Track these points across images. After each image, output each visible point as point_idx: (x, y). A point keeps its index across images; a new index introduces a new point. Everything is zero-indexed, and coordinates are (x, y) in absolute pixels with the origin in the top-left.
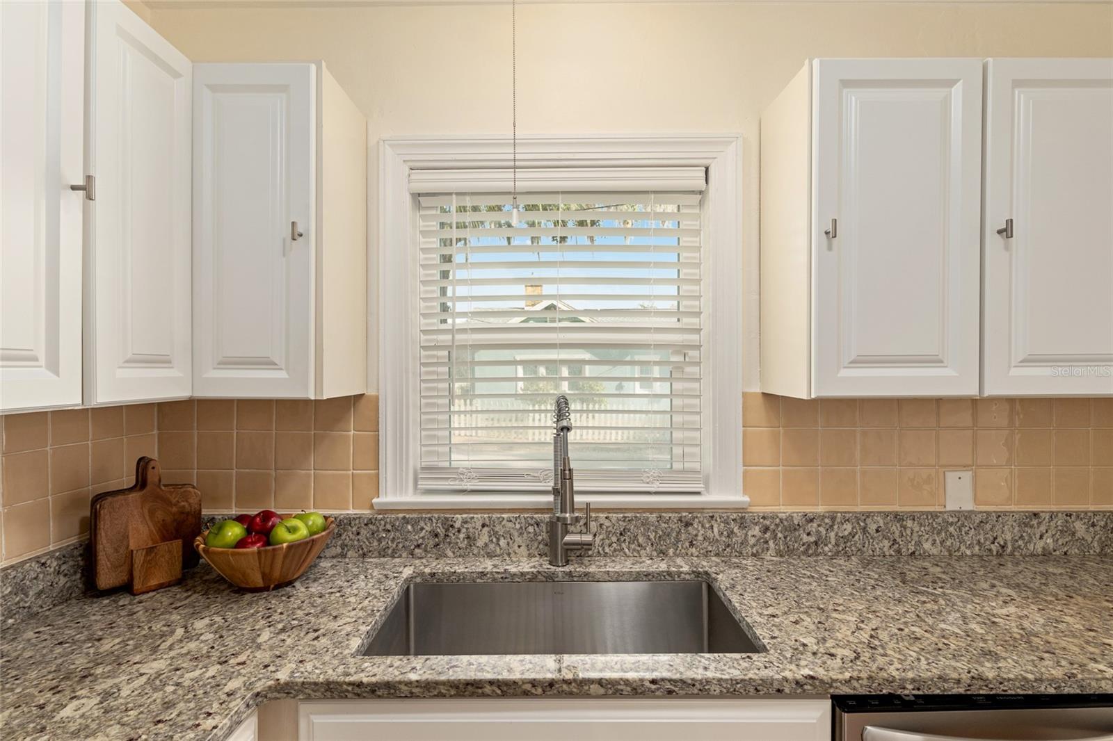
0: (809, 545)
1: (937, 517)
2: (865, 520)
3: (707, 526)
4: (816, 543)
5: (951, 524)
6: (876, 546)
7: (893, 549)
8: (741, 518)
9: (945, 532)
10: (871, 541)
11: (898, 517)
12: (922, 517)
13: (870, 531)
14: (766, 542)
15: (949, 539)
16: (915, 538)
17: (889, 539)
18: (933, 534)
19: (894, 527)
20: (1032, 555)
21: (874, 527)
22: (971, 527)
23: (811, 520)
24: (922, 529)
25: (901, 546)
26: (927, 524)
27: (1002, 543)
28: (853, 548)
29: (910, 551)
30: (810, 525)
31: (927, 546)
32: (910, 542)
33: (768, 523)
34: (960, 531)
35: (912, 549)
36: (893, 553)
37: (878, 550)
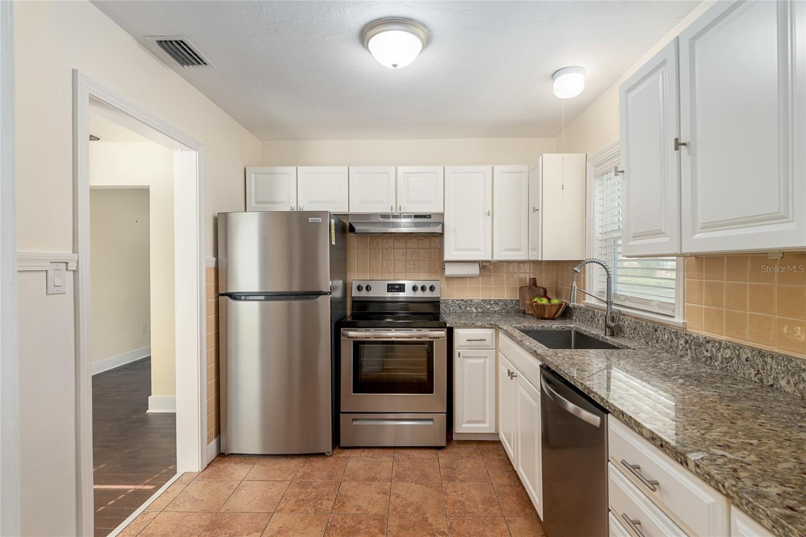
0: (707, 358)
1: (792, 361)
2: (739, 349)
3: (663, 333)
4: (711, 358)
6: (746, 371)
7: (757, 377)
8: (676, 333)
9: (798, 376)
10: (743, 366)
11: (761, 354)
12: (779, 358)
13: (742, 359)
14: (687, 350)
16: (774, 374)
17: (755, 369)
18: (788, 374)
19: (758, 360)
21: (745, 357)
23: (708, 342)
24: (779, 367)
25: (763, 377)
26: (783, 365)
28: (731, 368)
29: (770, 383)
30: (708, 345)
31: (783, 383)
32: (770, 376)
33: (687, 338)
35: (771, 382)
36: (757, 381)
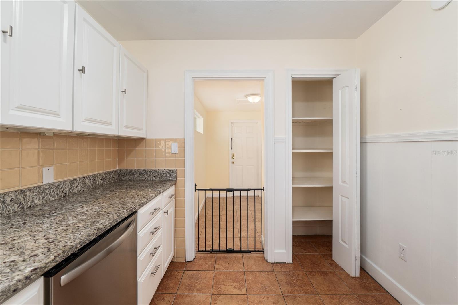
1: (41, 187)
2: (4, 197)
5: (47, 189)
6: (11, 208)
7: (19, 208)
9: (44, 193)
10: (8, 207)
11: (22, 192)
12: (34, 189)
13: (7, 202)
15: (46, 196)
16: (31, 199)
17: (18, 203)
18: (39, 195)
19: (20, 197)
20: (74, 194)
21: (9, 199)
22: (54, 188)
24: (34, 194)
25: (24, 205)
26: (36, 191)
27: (65, 192)
29: (29, 206)
31: (36, 201)
32: (28, 202)
34: (50, 191)
35: (29, 204)
36: (20, 210)
37: (12, 210)
